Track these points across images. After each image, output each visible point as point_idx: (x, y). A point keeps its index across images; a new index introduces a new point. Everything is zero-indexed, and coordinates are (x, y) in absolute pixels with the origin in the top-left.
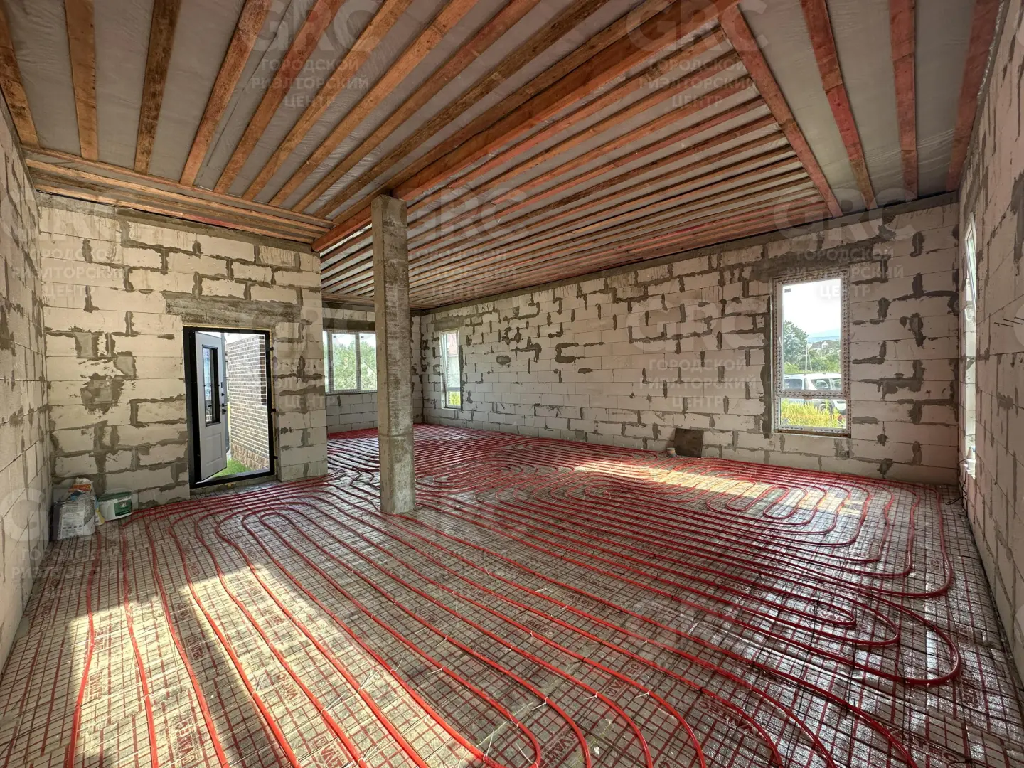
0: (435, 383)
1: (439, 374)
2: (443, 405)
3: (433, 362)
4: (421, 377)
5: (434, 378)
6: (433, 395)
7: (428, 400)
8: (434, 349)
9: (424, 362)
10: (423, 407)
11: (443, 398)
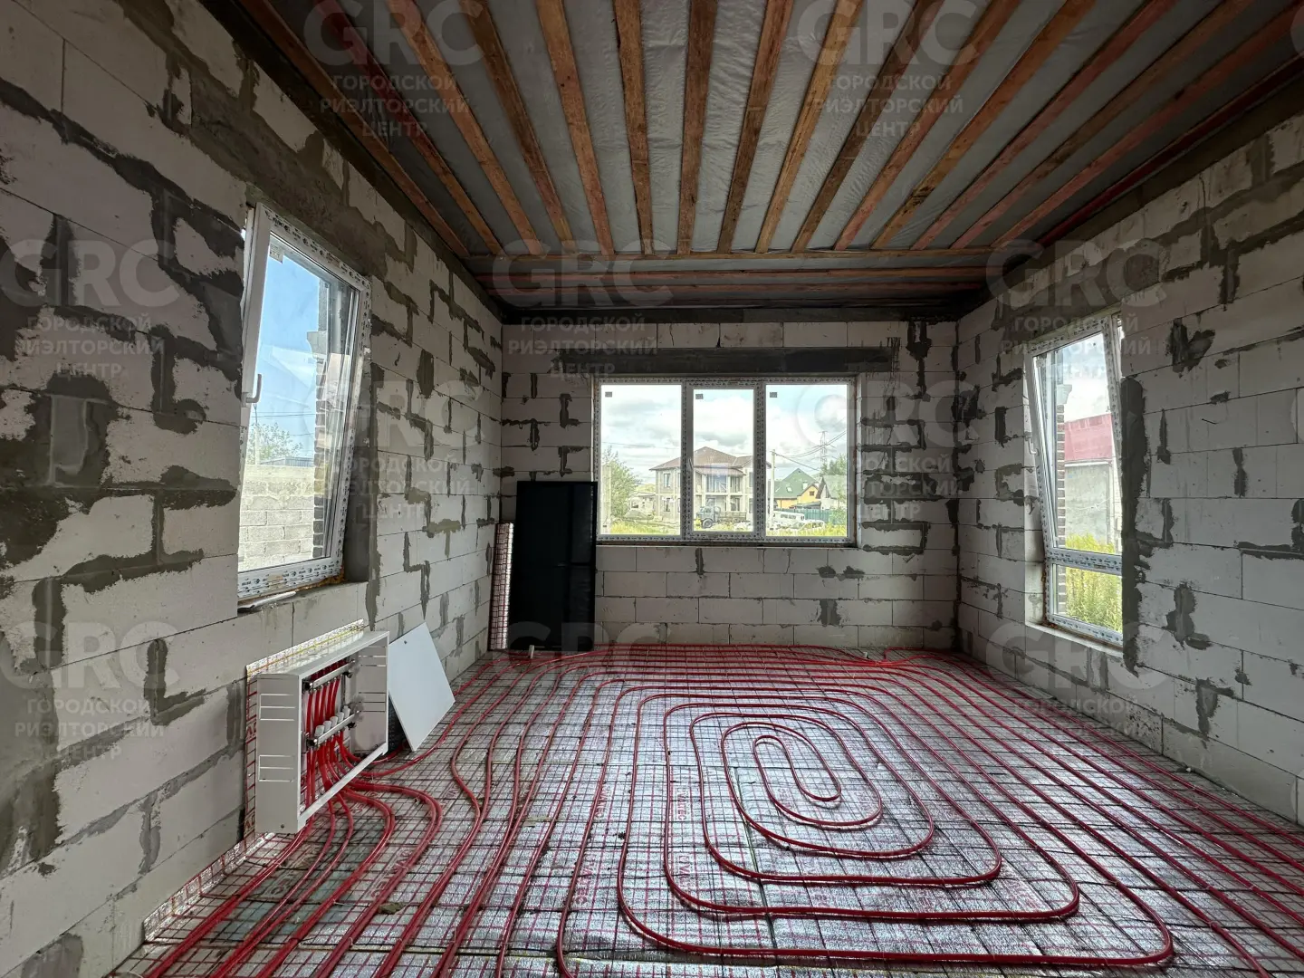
0: (1001, 530)
1: (1018, 498)
2: (1032, 611)
3: (995, 456)
4: (953, 506)
5: (997, 512)
6: (994, 569)
7: (976, 582)
8: (1000, 413)
9: (965, 461)
10: (958, 601)
11: (1033, 585)
